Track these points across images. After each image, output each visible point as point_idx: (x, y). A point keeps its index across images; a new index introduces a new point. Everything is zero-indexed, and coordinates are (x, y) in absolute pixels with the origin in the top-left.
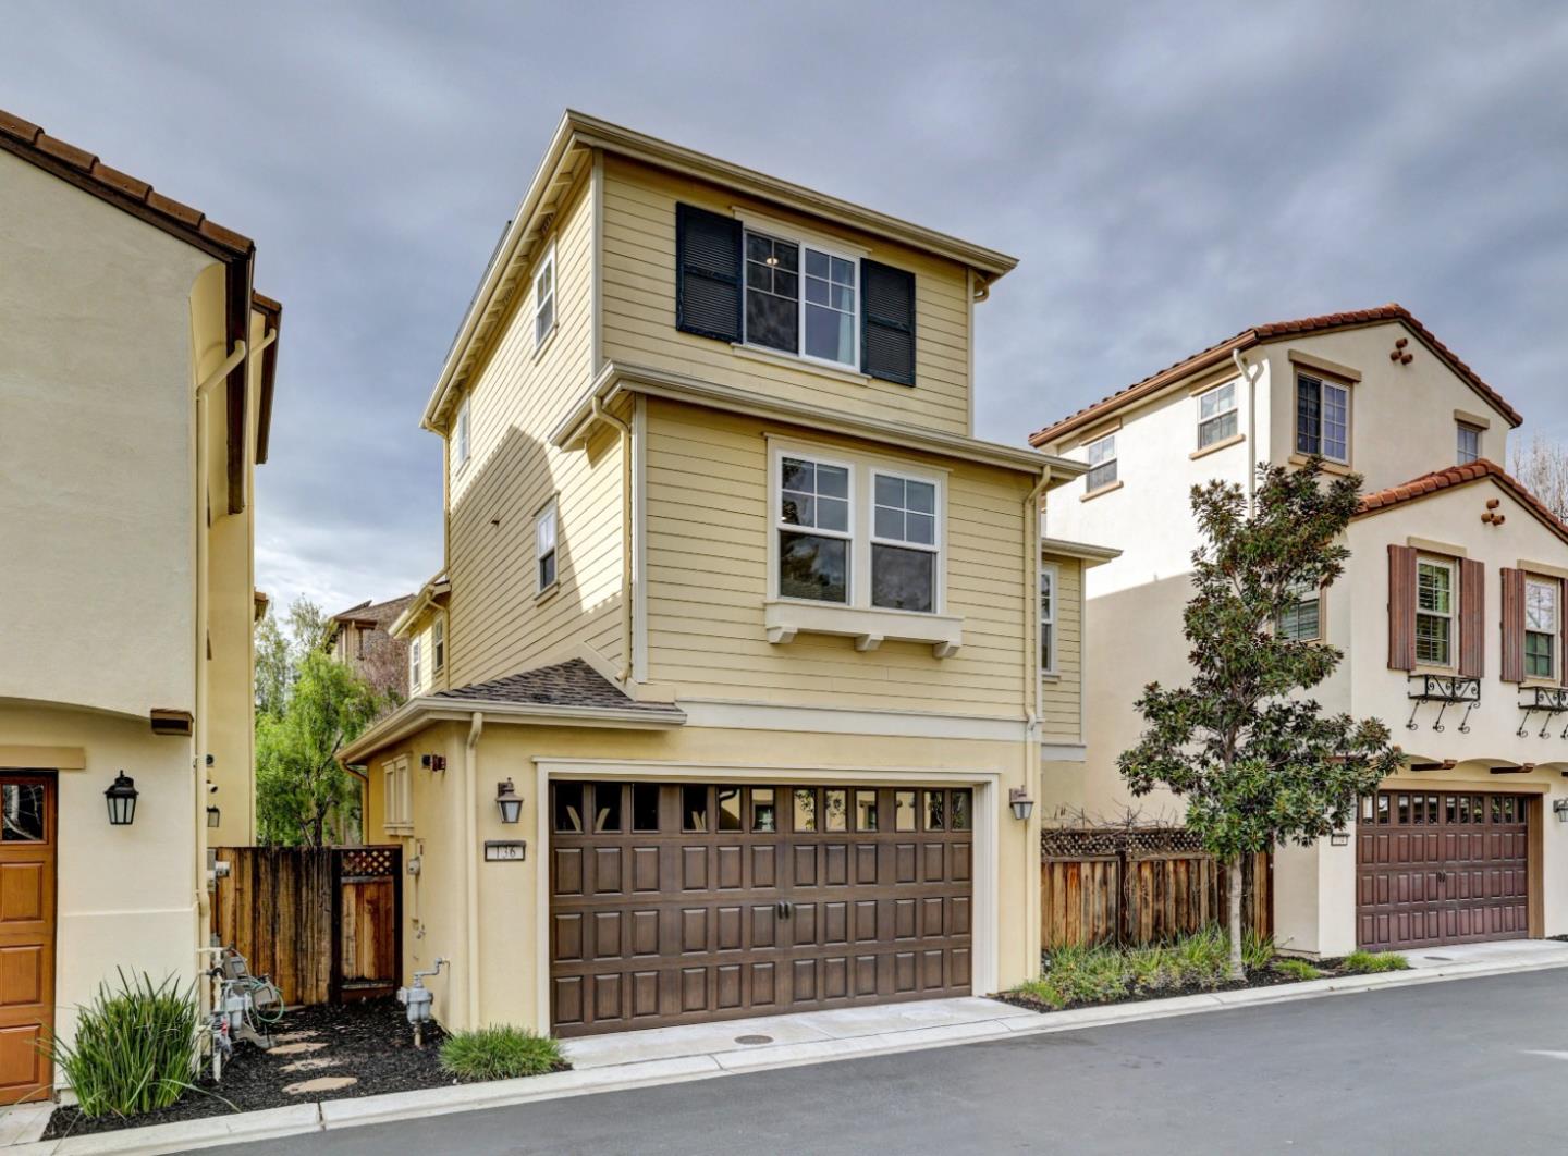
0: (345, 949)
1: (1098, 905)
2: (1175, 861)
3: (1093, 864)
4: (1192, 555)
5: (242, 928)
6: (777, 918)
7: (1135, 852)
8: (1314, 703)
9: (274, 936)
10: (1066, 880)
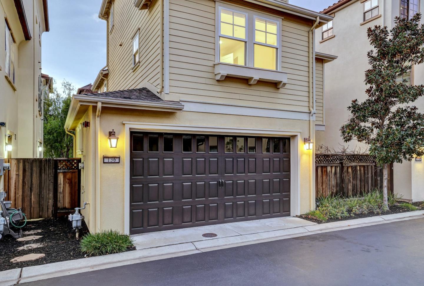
0: (59, 197)
1: (333, 182)
2: (360, 166)
3: (332, 167)
4: (367, 53)
5: (18, 190)
6: (218, 186)
7: (347, 163)
8: (415, 107)
9: (31, 192)
10: (322, 173)
